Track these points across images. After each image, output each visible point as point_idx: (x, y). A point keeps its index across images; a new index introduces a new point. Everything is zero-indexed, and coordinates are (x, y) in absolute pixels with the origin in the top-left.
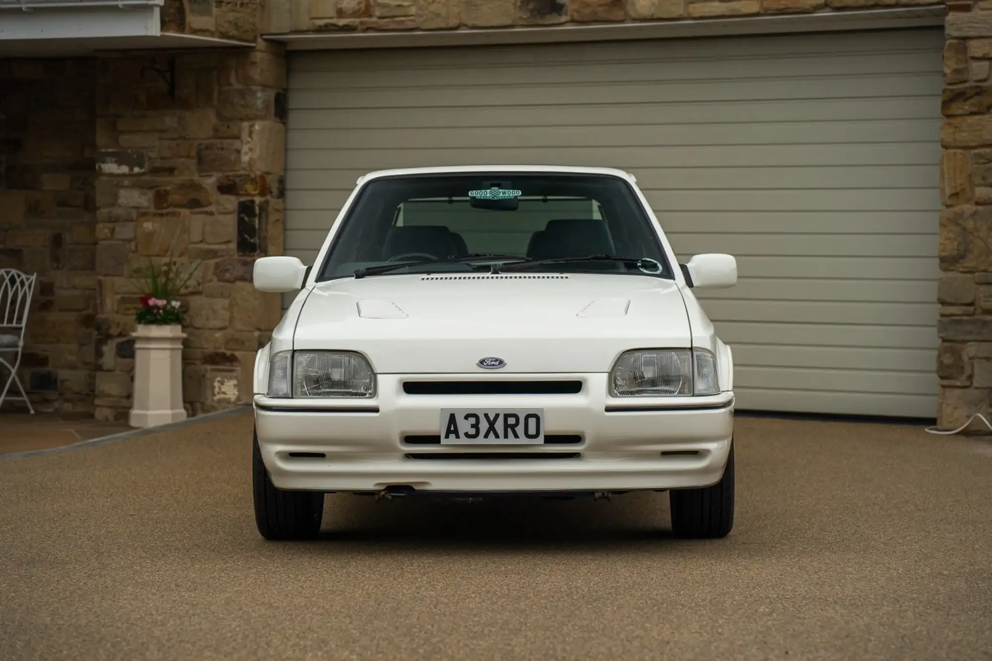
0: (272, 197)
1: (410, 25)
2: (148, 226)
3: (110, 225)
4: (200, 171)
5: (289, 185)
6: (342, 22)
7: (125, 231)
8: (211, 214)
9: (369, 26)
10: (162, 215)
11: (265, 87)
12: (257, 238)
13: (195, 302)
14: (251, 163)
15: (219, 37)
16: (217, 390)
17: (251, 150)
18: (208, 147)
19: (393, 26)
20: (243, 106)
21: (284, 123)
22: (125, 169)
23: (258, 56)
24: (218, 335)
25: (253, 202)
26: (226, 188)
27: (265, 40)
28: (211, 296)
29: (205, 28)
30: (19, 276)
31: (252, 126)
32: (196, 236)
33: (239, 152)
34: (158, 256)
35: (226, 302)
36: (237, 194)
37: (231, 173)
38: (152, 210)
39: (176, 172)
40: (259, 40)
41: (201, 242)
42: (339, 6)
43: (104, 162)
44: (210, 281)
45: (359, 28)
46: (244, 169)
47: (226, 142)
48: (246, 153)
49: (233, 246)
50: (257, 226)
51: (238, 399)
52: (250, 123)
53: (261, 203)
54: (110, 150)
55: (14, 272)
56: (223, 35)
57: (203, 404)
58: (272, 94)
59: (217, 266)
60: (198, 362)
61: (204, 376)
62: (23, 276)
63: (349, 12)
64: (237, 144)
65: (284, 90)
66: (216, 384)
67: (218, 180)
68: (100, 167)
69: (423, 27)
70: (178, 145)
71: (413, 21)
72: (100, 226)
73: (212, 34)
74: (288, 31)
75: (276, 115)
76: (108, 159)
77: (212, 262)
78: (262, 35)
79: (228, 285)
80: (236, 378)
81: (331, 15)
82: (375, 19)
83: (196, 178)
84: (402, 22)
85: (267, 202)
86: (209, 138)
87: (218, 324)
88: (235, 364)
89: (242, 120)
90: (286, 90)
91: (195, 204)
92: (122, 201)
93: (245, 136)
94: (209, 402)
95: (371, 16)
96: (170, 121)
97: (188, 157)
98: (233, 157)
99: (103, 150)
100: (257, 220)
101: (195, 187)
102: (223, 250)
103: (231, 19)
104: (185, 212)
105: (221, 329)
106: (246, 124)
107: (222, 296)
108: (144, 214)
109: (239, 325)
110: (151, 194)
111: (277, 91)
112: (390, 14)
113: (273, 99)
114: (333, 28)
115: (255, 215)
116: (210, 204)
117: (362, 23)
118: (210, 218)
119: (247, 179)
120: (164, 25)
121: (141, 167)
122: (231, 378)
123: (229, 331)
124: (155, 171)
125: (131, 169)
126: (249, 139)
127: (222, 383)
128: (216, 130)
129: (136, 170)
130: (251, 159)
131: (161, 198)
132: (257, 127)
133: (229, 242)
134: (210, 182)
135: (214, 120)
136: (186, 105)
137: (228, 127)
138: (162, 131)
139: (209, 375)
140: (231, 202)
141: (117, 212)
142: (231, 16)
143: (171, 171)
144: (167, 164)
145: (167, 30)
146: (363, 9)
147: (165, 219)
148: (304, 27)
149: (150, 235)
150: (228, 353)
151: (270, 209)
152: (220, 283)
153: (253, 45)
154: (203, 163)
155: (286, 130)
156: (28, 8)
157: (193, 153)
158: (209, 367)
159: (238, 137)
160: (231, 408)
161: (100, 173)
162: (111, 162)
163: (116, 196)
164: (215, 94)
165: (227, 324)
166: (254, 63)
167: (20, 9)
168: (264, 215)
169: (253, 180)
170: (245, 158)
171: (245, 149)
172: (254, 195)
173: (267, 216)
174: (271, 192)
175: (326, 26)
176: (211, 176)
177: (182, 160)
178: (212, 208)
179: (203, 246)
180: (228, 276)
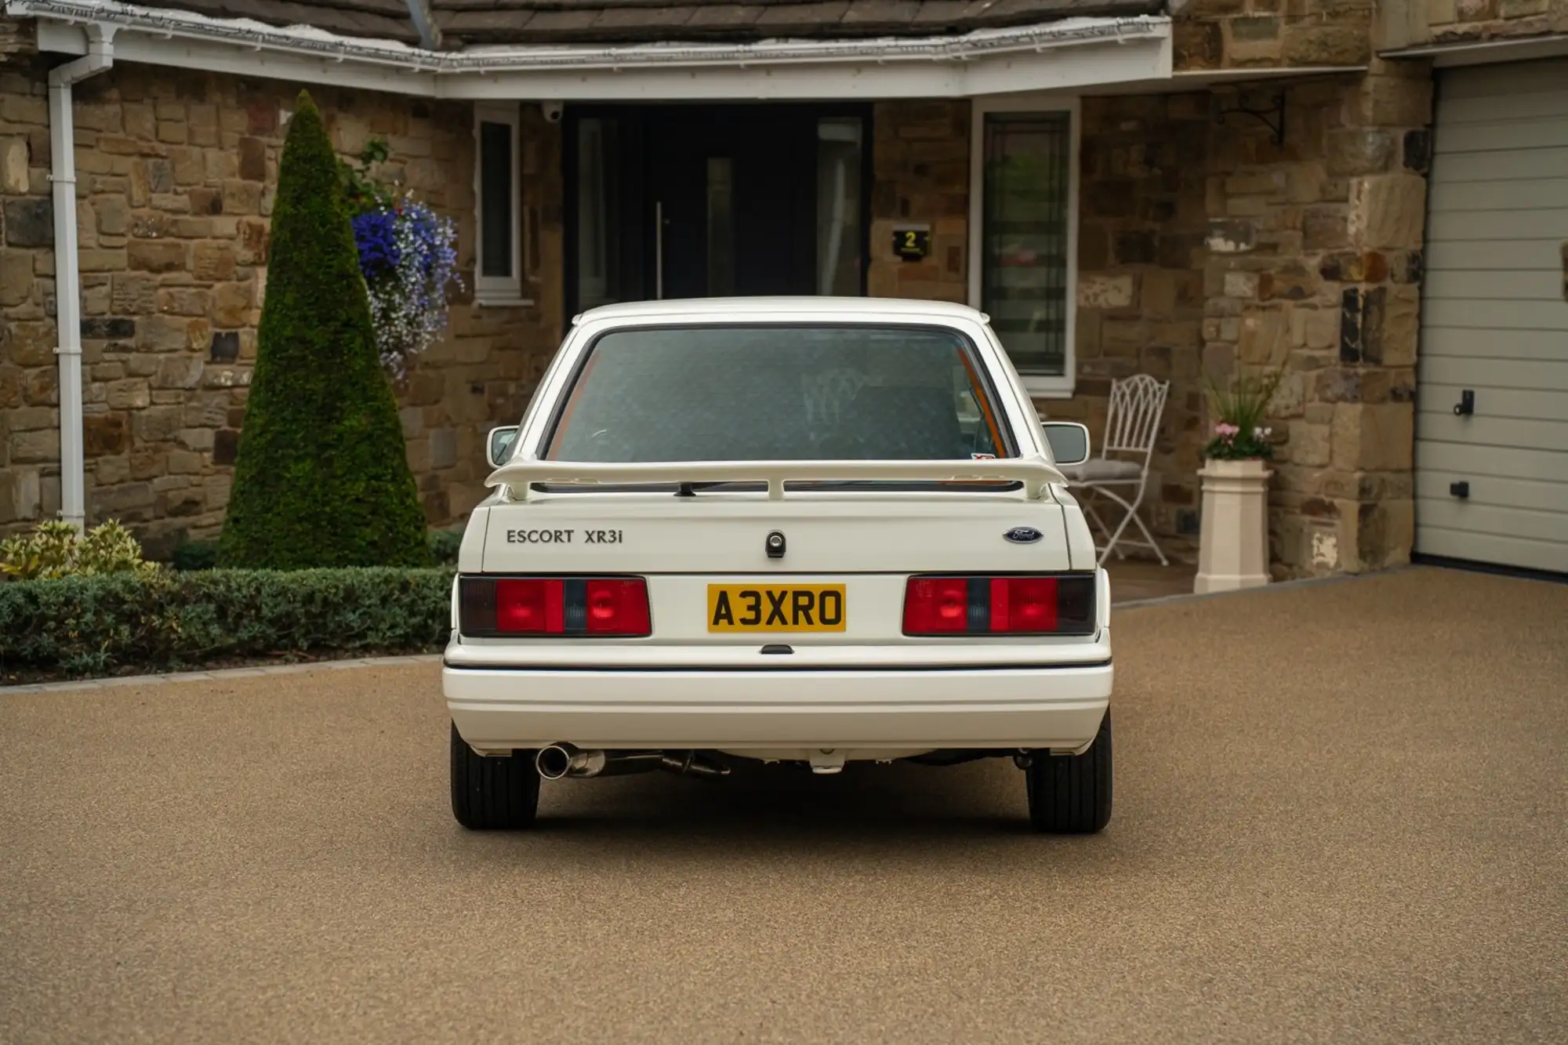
0: (1396, 282)
1: (1539, 27)
2: (1250, 322)
3: (1215, 321)
4: (1305, 247)
5: (1432, 261)
6: (1462, 28)
7: (1229, 332)
8: (1314, 307)
9: (1493, 32)
10: (1264, 308)
11: (1383, 125)
12: (1359, 341)
13: (1296, 428)
14: (1358, 233)
15: (1290, 66)
16: (1315, 551)
17: (1358, 217)
18: (1315, 215)
19: (1520, 31)
20: (1352, 155)
21: (1426, 176)
22: (1230, 246)
23: (1370, 84)
24: (1317, 474)
25: (1355, 291)
26: (1330, 272)
27: (1383, 59)
28: (1312, 422)
29: (1258, 56)
30: (1152, 384)
31: (1361, 184)
32: (1298, 340)
33: (1345, 219)
34: (1259, 363)
35: (1325, 430)
36: (1342, 280)
37: (1336, 251)
38: (1257, 302)
39: (1280, 250)
40: (1375, 61)
41: (1304, 345)
42: (1460, 5)
43: (1211, 235)
44: (1311, 401)
45: (1485, 35)
46: (1351, 245)
47: (1335, 206)
48: (1353, 222)
49: (1336, 352)
50: (1359, 326)
51: (1338, 564)
52: (1359, 179)
53: (1367, 292)
54: (1219, 220)
55: (1148, 378)
56: (1295, 62)
57: (1301, 568)
58: (1400, 134)
59: (1319, 378)
60: (1298, 511)
61: (1301, 530)
62: (1157, 385)
63: (1471, 13)
64: (1342, 206)
65: (1427, 126)
66: (1315, 542)
67: (1324, 258)
68: (1208, 244)
69: (1558, 29)
70: (1284, 212)
71: (1545, 20)
72: (1206, 322)
73: (1276, 63)
74: (1403, 44)
75: (1406, 164)
76: (1218, 232)
77: (1314, 373)
78: (1378, 52)
79: (1329, 405)
80: (1336, 535)
81: (1451, 19)
82: (1501, 22)
83: (1301, 257)
84: (1530, 24)
85: (1382, 291)
86: (1316, 202)
87: (1316, 459)
88: (1334, 516)
89: (1352, 174)
90: (1432, 126)
91: (1298, 293)
92: (1228, 289)
93: (1353, 198)
94: (1307, 567)
95: (1496, 17)
96: (1277, 179)
97: (1294, 228)
98: (1339, 228)
99: (1212, 220)
100: (1359, 317)
101: (1297, 269)
102: (1325, 358)
103: (1312, 38)
104: (1288, 303)
105: (1322, 466)
106: (1354, 181)
107: (1322, 421)
108: (1247, 308)
109: (1339, 462)
110: (1256, 280)
111: (1410, 129)
112: (1517, 13)
113: (1401, 141)
114: (1450, 37)
115: (1358, 310)
116: (1312, 295)
117: (1486, 28)
118: (1313, 313)
119: (1353, 258)
120: (1178, 61)
121: (1247, 243)
122: (1330, 535)
123: (1330, 469)
124: (1261, 248)
125: (1237, 246)
126: (1357, 203)
127: (1320, 541)
128: (1323, 190)
129: (1243, 247)
130: (1358, 230)
131: (1265, 285)
132: (1366, 185)
133: (1330, 347)
134: (1313, 263)
135: (1323, 176)
136: (1294, 156)
137: (1335, 186)
138: (1272, 193)
139: (1306, 530)
140: (1333, 291)
141: (1224, 303)
142: (1314, 33)
143: (1273, 247)
144: (1273, 239)
145: (1187, 68)
146: (1487, 9)
147: (1267, 313)
148: (1421, 40)
149: (1252, 335)
150: (1327, 500)
151: (1389, 299)
152: (1323, 404)
153: (1364, 68)
154: (1311, 237)
155: (1429, 185)
156: (1044, 49)
157: (1299, 225)
158: (1308, 518)
159: (1346, 200)
160: (1328, 574)
161: (1208, 252)
162: (1219, 236)
163: (1222, 282)
164: (1324, 141)
165: (1327, 460)
166: (1367, 94)
167: (1033, 51)
168: (1374, 309)
169: (1358, 260)
170: (1352, 229)
171: (1352, 216)
172: (1359, 282)
173: (1382, 310)
174: (1393, 276)
175: (1445, 34)
176: (1315, 254)
177: (1289, 232)
178: (1316, 300)
179: (1306, 352)
180: (1329, 394)
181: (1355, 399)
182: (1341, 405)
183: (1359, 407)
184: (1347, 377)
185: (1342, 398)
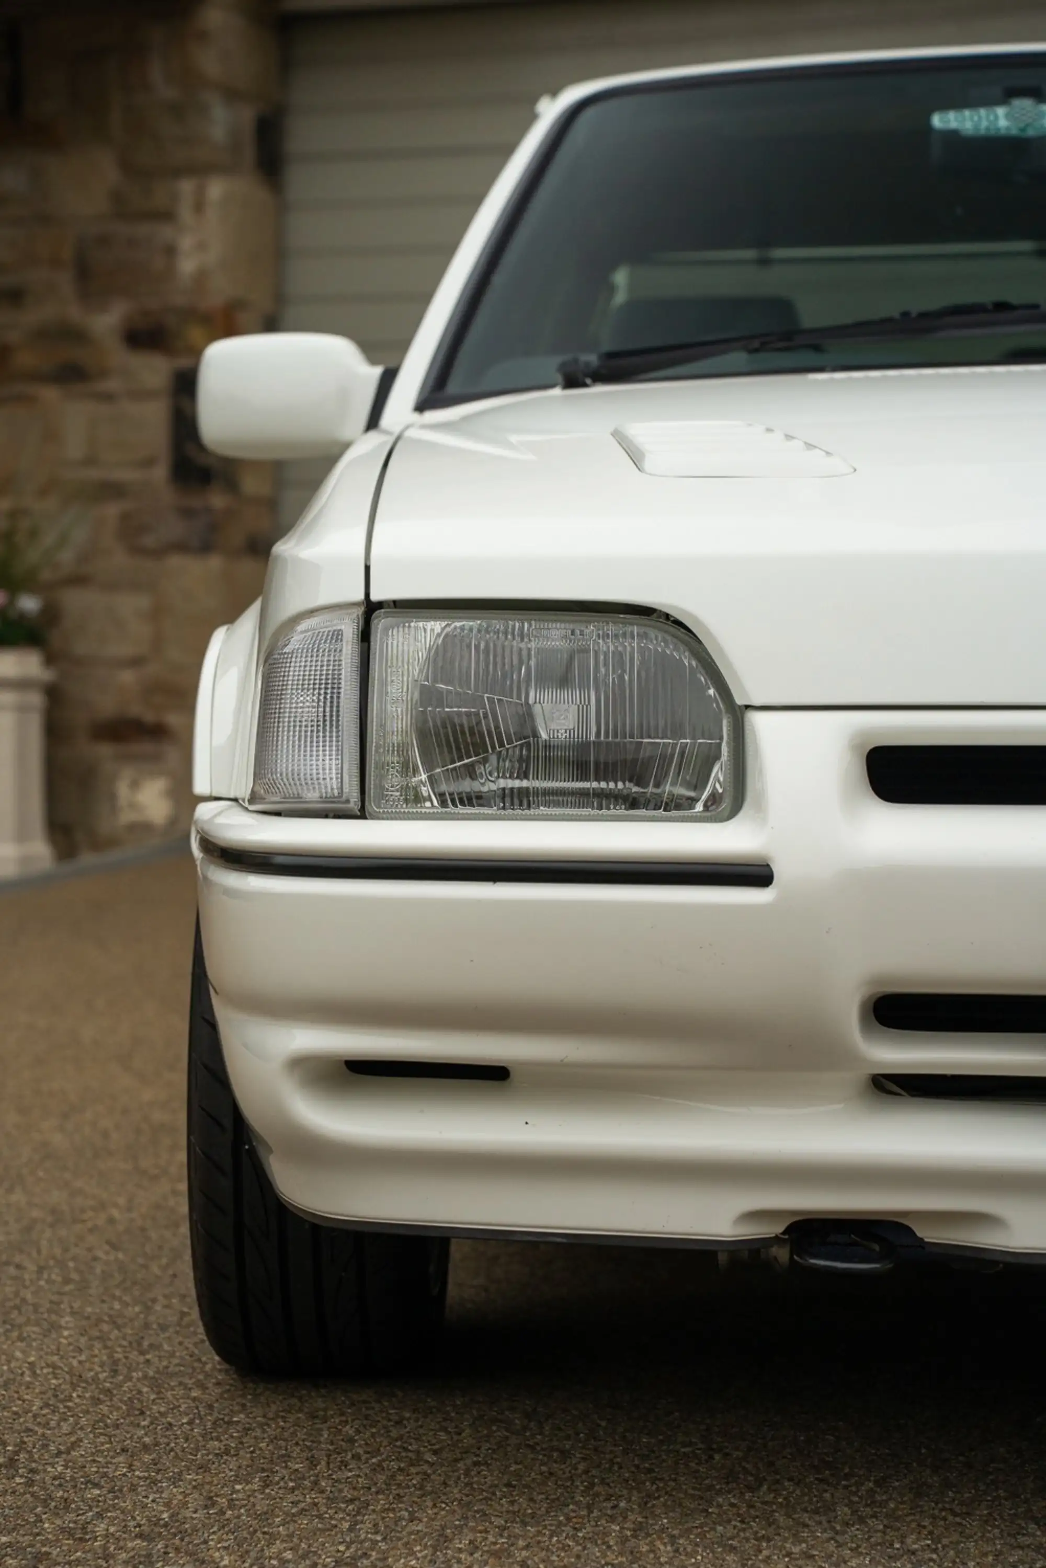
4: (84, 296)
8: (108, 398)
11: (232, 95)
13: (75, 601)
14: (201, 277)
16: (123, 802)
17: (201, 246)
18: (100, 241)
20: (179, 141)
21: (276, 191)
23: (214, 19)
24: (127, 677)
26: (144, 337)
28: (111, 589)
31: (201, 190)
32: (75, 448)
33: (171, 251)
35: (143, 602)
37: (153, 303)
39: (27, 301)
41: (90, 461)
44: (108, 554)
46: (185, 294)
47: (142, 228)
48: (189, 255)
49: (160, 473)
51: (169, 823)
52: (198, 182)
57: (90, 833)
58: (247, 116)
59: (125, 517)
60: (81, 738)
61: (93, 770)
64: (165, 232)
65: (275, 108)
66: (123, 789)
67: (125, 317)
70: (30, 235)
75: (258, 166)
77: (112, 510)
79: (148, 560)
80: (167, 775)
83: (74, 313)
86: (105, 218)
87: (125, 650)
88: (164, 742)
89: (179, 172)
90: (281, 109)
91: (70, 375)
93: (186, 213)
94: (104, 830)
96: (11, 177)
97: (56, 264)
98: (157, 265)
101: (72, 333)
102: (137, 483)
104: (50, 394)
105: (136, 662)
106: (186, 187)
107: (136, 587)
111: (259, 110)
113: (250, 127)
116: (106, 375)
118: (107, 408)
119: (192, 315)
122: (155, 775)
123: (152, 668)
126: (196, 221)
127: (135, 786)
128: (118, 200)
130: (201, 268)
132: (213, 193)
133: (149, 463)
134: (105, 323)
135: (113, 176)
136: (48, 140)
137: (144, 192)
139: (104, 768)
140: (155, 370)
150: (149, 717)
152: (132, 559)
155: (282, 207)
157: (67, 256)
158: (105, 751)
159: (170, 217)
165: (147, 651)
166: (206, 36)
169: (205, 318)
170: (187, 266)
171: (186, 243)
176: (107, 308)
177: (42, 271)
178: (112, 385)
179: (94, 474)
180: (149, 541)
181: (205, 548)
182: (175, 561)
183: (215, 562)
184: (187, 513)
185: (181, 547)
